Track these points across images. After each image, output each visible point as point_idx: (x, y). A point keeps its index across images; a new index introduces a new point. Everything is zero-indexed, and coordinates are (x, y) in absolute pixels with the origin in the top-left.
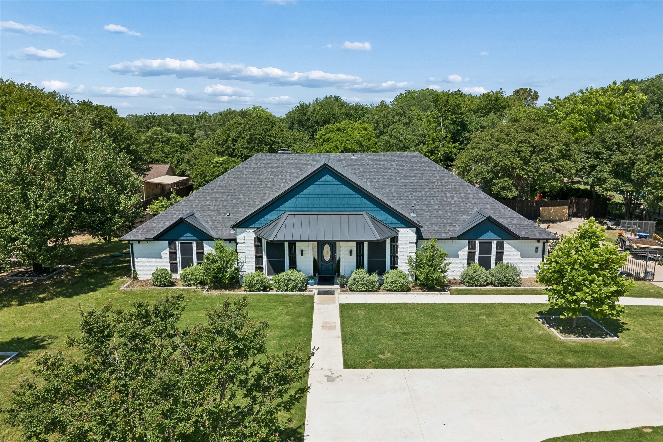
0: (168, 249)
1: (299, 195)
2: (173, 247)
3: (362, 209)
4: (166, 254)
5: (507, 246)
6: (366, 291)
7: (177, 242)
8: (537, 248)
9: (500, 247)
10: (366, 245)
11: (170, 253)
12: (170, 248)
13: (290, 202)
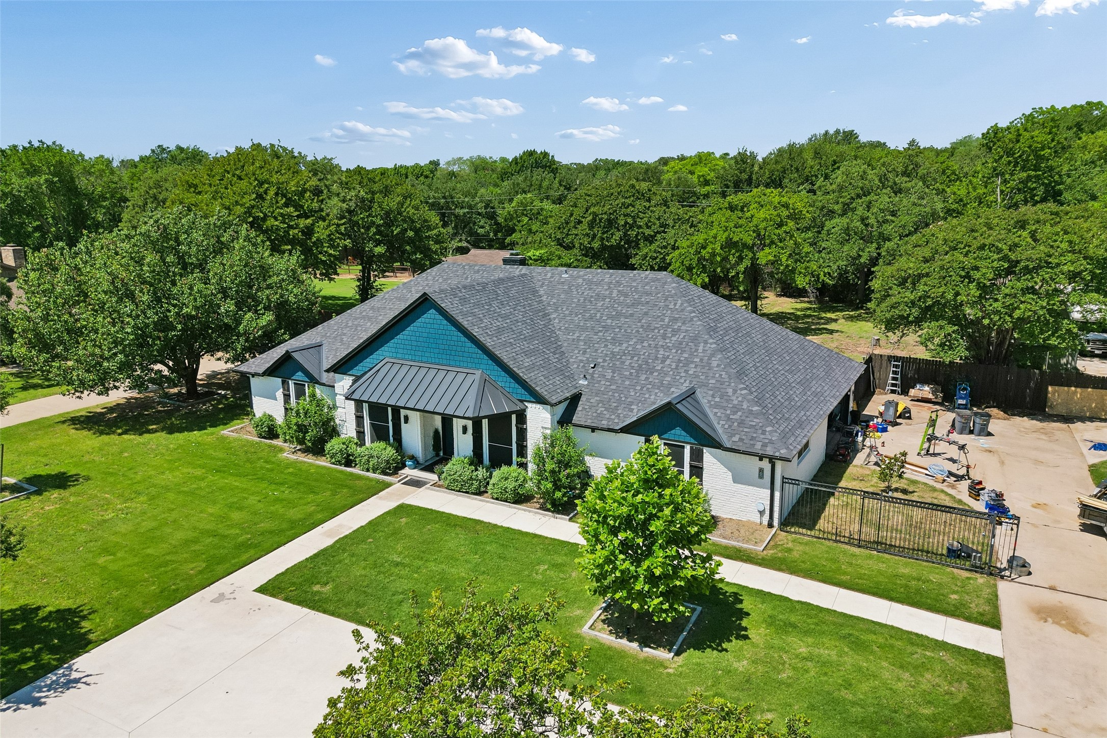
0: (281, 390)
1: (400, 336)
2: (286, 386)
3: (478, 366)
4: (280, 394)
5: (709, 457)
6: (459, 491)
7: (290, 382)
8: (761, 471)
9: (697, 456)
10: (485, 423)
11: (284, 395)
12: (284, 389)
13: (390, 344)
